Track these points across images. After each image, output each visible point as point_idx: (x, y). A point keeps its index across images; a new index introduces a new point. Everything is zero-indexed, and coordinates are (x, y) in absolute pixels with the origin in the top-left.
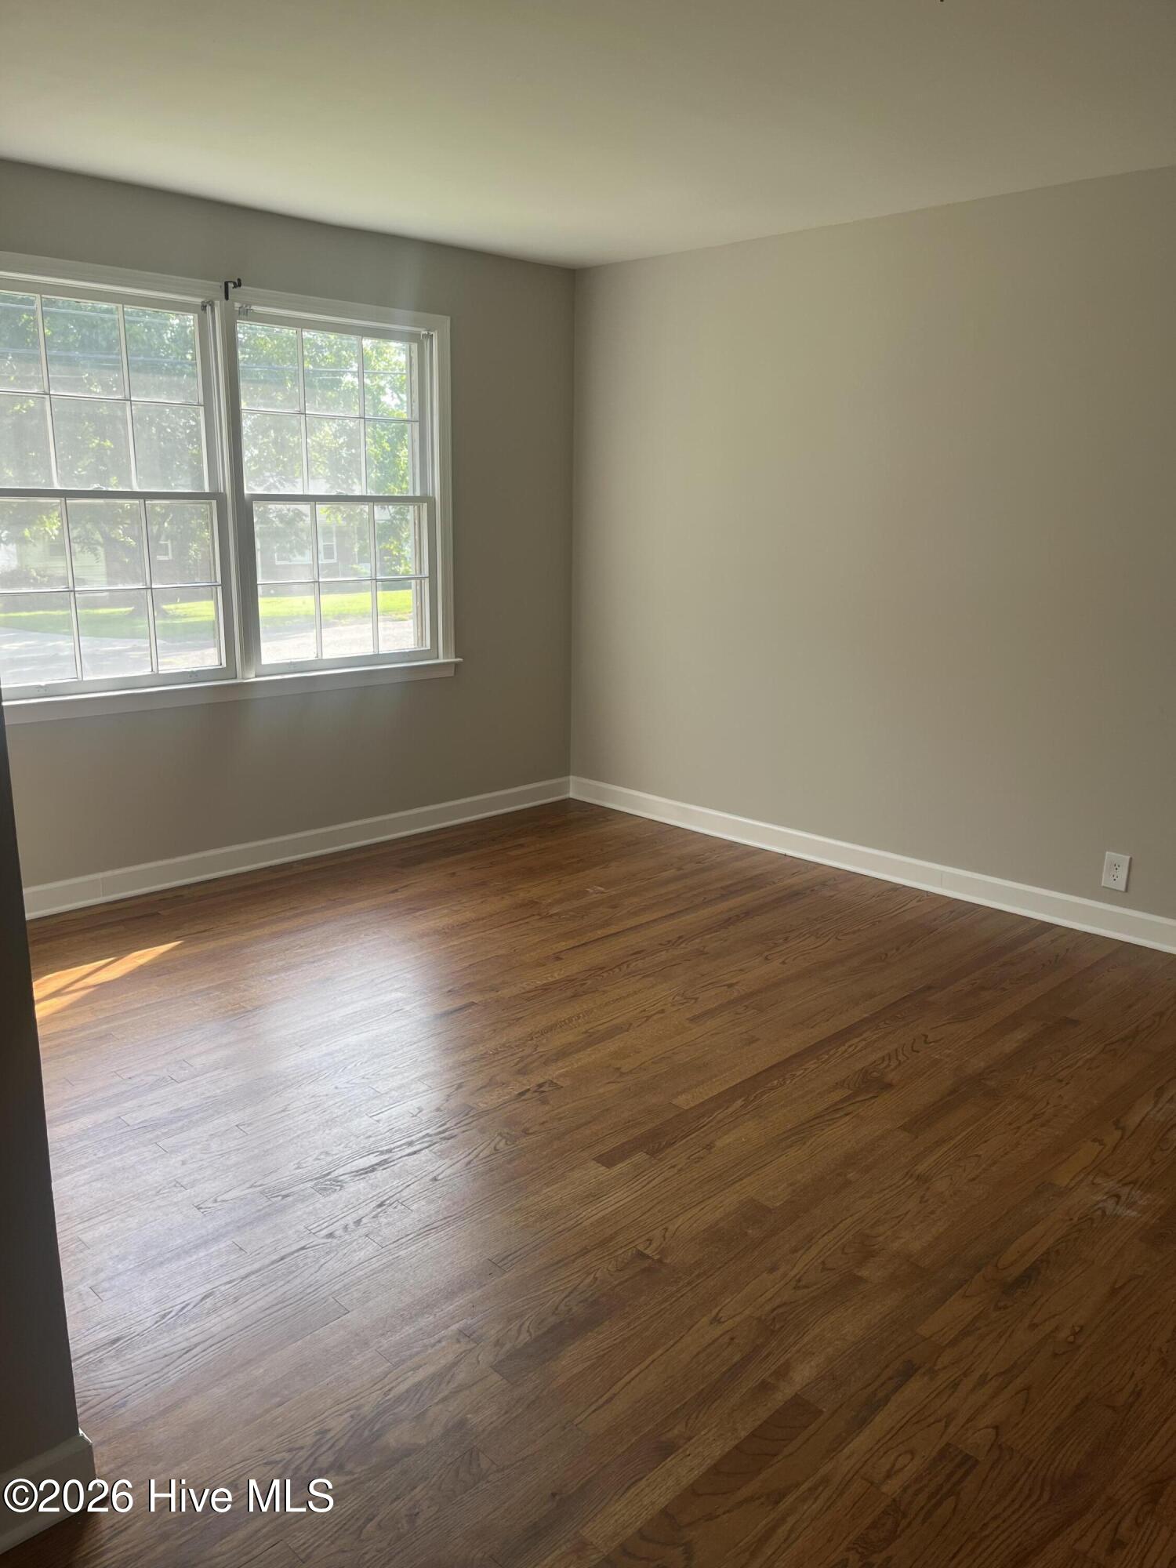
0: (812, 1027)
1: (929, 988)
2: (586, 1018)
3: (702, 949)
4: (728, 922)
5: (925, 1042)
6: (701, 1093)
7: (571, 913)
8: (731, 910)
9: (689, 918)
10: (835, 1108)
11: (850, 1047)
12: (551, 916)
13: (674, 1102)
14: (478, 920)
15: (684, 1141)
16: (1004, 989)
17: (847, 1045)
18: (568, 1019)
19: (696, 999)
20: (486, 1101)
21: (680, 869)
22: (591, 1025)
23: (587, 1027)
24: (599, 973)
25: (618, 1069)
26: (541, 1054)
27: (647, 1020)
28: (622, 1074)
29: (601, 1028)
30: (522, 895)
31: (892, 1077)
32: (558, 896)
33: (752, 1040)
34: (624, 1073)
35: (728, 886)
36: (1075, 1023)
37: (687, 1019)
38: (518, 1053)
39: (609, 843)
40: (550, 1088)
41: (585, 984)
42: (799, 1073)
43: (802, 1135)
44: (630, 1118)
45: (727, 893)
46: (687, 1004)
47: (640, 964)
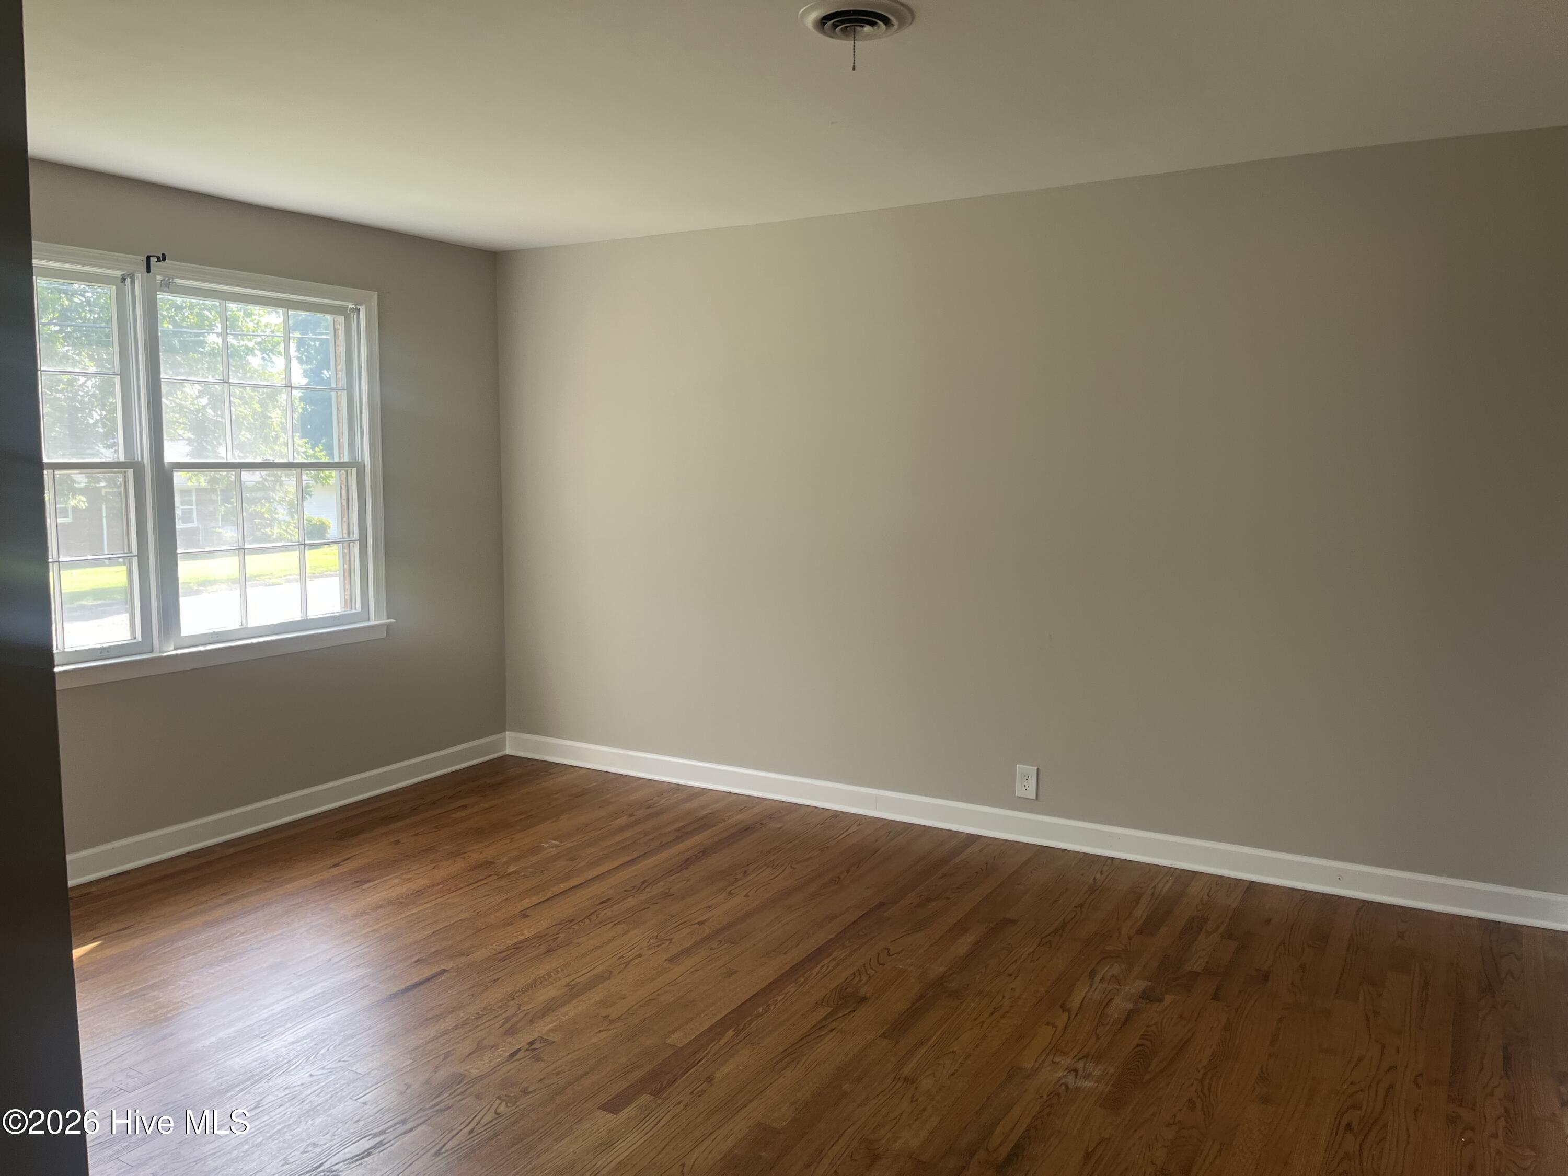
0: (785, 954)
1: (882, 904)
2: (565, 971)
3: (667, 891)
4: (687, 863)
5: (889, 955)
6: (691, 1029)
7: (530, 870)
8: (688, 850)
9: (650, 862)
10: (819, 1026)
11: (822, 967)
12: (510, 874)
13: (669, 1041)
14: (433, 886)
15: (686, 1076)
16: (948, 898)
17: (819, 966)
18: (547, 974)
19: (671, 940)
20: (477, 1066)
21: (631, 815)
22: (572, 978)
23: (568, 980)
24: (568, 926)
25: (607, 1017)
26: (526, 1012)
27: (626, 966)
28: (612, 1021)
29: (579, 980)
30: (475, 857)
31: (865, 990)
32: (513, 854)
33: (731, 973)
34: (614, 1020)
35: (683, 827)
36: (1013, 922)
37: (666, 960)
38: (500, 1014)
39: (555, 796)
40: (542, 1045)
41: (557, 938)
42: (780, 998)
43: (794, 1056)
44: (629, 1063)
45: (682, 834)
46: (663, 946)
47: (609, 912)
